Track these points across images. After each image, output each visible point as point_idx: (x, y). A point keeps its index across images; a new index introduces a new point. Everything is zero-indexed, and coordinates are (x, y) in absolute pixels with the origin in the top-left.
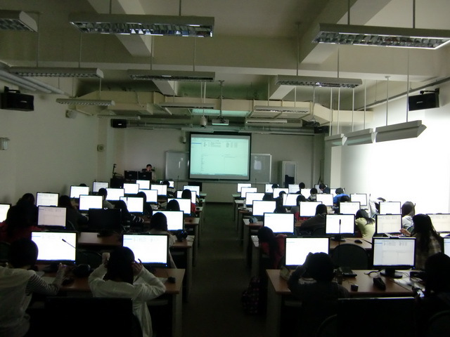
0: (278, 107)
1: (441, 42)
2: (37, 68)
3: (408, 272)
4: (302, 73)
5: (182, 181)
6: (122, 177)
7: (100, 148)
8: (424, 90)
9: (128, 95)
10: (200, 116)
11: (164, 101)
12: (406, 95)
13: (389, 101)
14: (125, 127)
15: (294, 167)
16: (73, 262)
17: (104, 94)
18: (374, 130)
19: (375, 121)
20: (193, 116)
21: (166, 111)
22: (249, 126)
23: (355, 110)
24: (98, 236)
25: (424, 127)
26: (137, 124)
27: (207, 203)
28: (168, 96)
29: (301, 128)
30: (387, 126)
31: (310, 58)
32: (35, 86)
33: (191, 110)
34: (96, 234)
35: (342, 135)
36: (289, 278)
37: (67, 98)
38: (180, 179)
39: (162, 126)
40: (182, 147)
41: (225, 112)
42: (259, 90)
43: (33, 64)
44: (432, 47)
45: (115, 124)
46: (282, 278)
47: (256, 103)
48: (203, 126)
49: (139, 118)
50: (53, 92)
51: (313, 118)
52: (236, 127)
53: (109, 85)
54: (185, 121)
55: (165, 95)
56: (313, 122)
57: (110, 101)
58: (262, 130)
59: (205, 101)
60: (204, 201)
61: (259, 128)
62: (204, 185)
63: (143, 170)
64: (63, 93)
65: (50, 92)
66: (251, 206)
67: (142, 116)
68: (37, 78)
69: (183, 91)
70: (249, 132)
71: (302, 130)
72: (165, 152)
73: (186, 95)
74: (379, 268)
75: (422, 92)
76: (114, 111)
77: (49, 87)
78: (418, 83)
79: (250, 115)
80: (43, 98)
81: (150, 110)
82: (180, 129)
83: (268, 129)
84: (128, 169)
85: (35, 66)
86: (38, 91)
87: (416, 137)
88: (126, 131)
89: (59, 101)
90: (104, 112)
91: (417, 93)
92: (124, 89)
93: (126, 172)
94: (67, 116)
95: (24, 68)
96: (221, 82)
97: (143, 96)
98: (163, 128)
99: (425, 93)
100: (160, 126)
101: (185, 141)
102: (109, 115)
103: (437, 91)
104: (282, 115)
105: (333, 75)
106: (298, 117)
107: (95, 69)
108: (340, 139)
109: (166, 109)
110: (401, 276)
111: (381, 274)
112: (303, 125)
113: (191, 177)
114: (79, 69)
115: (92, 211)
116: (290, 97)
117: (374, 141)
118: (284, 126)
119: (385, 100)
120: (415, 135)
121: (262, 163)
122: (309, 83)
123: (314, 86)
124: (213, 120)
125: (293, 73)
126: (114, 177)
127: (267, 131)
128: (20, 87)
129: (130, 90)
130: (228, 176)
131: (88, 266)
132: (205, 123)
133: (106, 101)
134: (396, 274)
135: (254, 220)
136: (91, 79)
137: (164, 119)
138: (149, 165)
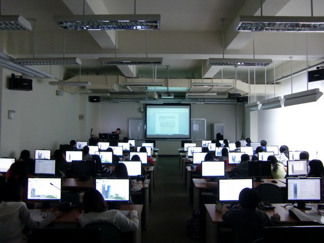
0: (210, 83)
2: (34, 59)
3: (316, 205)
4: (226, 56)
5: (141, 140)
6: (97, 138)
7: (81, 117)
8: (319, 66)
9: (101, 78)
10: (153, 92)
11: (126, 81)
12: (306, 71)
13: (293, 76)
14: (99, 101)
15: (222, 128)
16: (59, 200)
17: (82, 78)
18: (283, 98)
19: (283, 91)
20: (148, 92)
21: (128, 89)
22: (189, 99)
23: (267, 84)
25: (321, 94)
26: (108, 99)
27: (159, 156)
28: (129, 78)
29: (227, 99)
30: (292, 94)
31: (232, 46)
32: (34, 73)
33: (146, 88)
35: (258, 103)
37: (57, 81)
38: (139, 138)
40: (140, 115)
41: (171, 89)
42: (195, 71)
43: (31, 56)
45: (92, 99)
46: (217, 211)
47: (193, 80)
48: (155, 99)
49: (109, 94)
50: (46, 77)
51: (236, 91)
52: (179, 99)
53: (87, 71)
54: (142, 96)
55: (127, 77)
56: (236, 94)
57: (87, 83)
58: (198, 101)
59: (156, 80)
60: (156, 154)
61: (196, 99)
62: (156, 142)
63: (112, 132)
64: (53, 77)
65: (44, 77)
66: (192, 157)
67: (111, 93)
68: (34, 66)
69: (140, 73)
70: (189, 103)
71: (229, 100)
72: (128, 119)
73: (142, 77)
74: (293, 202)
75: (318, 68)
76: (91, 90)
77: (43, 73)
78: (314, 61)
79: (189, 90)
80: (39, 81)
81: (116, 88)
82: (139, 102)
84: (102, 132)
86: (36, 76)
88: (100, 105)
89: (51, 83)
90: (83, 91)
91: (315, 68)
92: (98, 74)
93: (100, 134)
94: (57, 94)
96: (168, 66)
97: (111, 78)
98: (126, 101)
99: (320, 68)
100: (124, 100)
101: (142, 110)
102: (87, 93)
104: (213, 89)
105: (251, 57)
106: (224, 91)
107: (75, 58)
108: (257, 105)
109: (128, 87)
110: (311, 209)
111: (295, 207)
112: (229, 97)
113: (147, 137)
114: (64, 58)
115: (74, 162)
116: (218, 76)
117: (283, 106)
118: (215, 97)
119: (290, 75)
120: (315, 100)
121: (199, 125)
122: (232, 63)
123: (236, 66)
124: (162, 95)
125: (220, 56)
126: (92, 138)
127: (202, 101)
128: (23, 74)
129: (102, 74)
130: (174, 135)
131: (69, 204)
132: (156, 97)
133: (84, 82)
134: (307, 207)
135: (195, 167)
136: (73, 66)
137: (127, 95)
138: (118, 129)
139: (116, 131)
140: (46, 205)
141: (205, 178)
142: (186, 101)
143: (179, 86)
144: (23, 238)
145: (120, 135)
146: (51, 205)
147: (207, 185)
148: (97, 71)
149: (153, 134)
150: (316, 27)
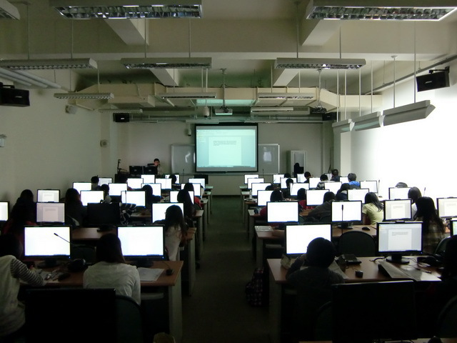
0: (283, 94)
1: (445, 12)
2: (28, 60)
3: (415, 258)
4: (302, 55)
5: (188, 175)
6: (127, 173)
7: (104, 144)
8: (433, 69)
9: (129, 87)
10: (203, 107)
11: (165, 91)
12: (413, 77)
13: (396, 84)
14: (128, 121)
15: (302, 156)
16: (68, 256)
17: (100, 87)
18: (382, 114)
19: (381, 105)
20: (197, 107)
21: (168, 103)
22: (255, 116)
23: (363, 94)
24: (98, 231)
25: (433, 108)
26: (141, 118)
27: (215, 197)
28: (169, 87)
29: (308, 116)
30: (395, 109)
31: (311, 40)
32: (31, 80)
33: (195, 101)
34: (96, 229)
35: (350, 121)
36: (290, 266)
37: (67, 92)
38: (186, 172)
39: (166, 119)
40: (188, 140)
41: (229, 102)
42: (262, 77)
43: (25, 57)
44: (436, 18)
45: (118, 118)
46: (283, 267)
47: (260, 90)
48: (206, 117)
49: (141, 111)
50: (50, 87)
51: (320, 104)
52: (240, 117)
53: (108, 78)
54: (189, 113)
55: (166, 86)
56: (319, 108)
57: (109, 94)
58: (268, 119)
59: (207, 90)
60: (209, 193)
61: (265, 117)
62: (209, 177)
63: (149, 165)
64: (59, 87)
65: (46, 86)
66: (256, 197)
67: (144, 109)
68: (29, 71)
69: (185, 80)
70: (257, 122)
71: (311, 118)
72: (170, 146)
73: (188, 85)
74: (385, 254)
75: (431, 71)
76: (116, 105)
77: (44, 80)
78: (427, 62)
79: (254, 103)
80: (40, 93)
81: (151, 102)
82: (184, 121)
83: (275, 118)
84: (133, 165)
85: (27, 58)
86: (34, 86)
87: (425, 118)
88: (130, 126)
89: (57, 95)
90: (105, 106)
91: (427, 72)
92: (125, 82)
93: (130, 167)
94: (67, 112)
95: (15, 61)
96: (223, 70)
97: (144, 87)
98: (168, 120)
99: (434, 72)
100: (164, 118)
101: (190, 133)
102: (110, 109)
103: (447, 69)
104: (287, 103)
105: (336, 56)
106: (304, 104)
107: (87, 60)
108: (348, 125)
109: (168, 100)
110: (408, 262)
111: (387, 261)
112: (311, 113)
113: (197, 170)
114: (72, 60)
115: (90, 205)
116: (294, 83)
117: (382, 125)
118: (291, 114)
119: (392, 83)
120: (423, 116)
121: (271, 153)
122: (315, 65)
123: (320, 68)
124: (216, 110)
125: (293, 55)
126: (119, 172)
127: (274, 120)
128: (15, 82)
129: (131, 82)
130: (235, 167)
131: (83, 261)
132: (208, 114)
133: (104, 94)
134: (403, 260)
135: (259, 210)
136: (86, 70)
137: (168, 112)
138: (156, 160)
139: (153, 162)
140: (49, 262)
141: (273, 224)
142: (251, 120)
143: (240, 98)
144: (19, 306)
145: (158, 169)
146: (58, 262)
147: (273, 234)
148: (124, 78)
149: (206, 166)
150: (427, 13)
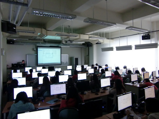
39: (27, 43)
40: (34, 52)
55: (47, 30)
63: (18, 63)
72: (26, 55)
98: (28, 44)
100: (26, 43)
101: (35, 50)
113: (38, 65)
137: (31, 41)
138: (23, 61)
